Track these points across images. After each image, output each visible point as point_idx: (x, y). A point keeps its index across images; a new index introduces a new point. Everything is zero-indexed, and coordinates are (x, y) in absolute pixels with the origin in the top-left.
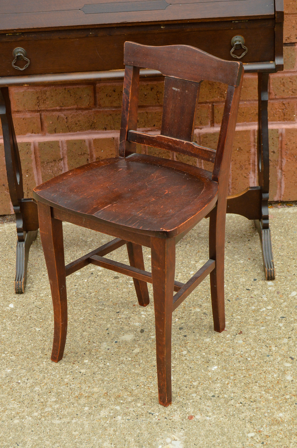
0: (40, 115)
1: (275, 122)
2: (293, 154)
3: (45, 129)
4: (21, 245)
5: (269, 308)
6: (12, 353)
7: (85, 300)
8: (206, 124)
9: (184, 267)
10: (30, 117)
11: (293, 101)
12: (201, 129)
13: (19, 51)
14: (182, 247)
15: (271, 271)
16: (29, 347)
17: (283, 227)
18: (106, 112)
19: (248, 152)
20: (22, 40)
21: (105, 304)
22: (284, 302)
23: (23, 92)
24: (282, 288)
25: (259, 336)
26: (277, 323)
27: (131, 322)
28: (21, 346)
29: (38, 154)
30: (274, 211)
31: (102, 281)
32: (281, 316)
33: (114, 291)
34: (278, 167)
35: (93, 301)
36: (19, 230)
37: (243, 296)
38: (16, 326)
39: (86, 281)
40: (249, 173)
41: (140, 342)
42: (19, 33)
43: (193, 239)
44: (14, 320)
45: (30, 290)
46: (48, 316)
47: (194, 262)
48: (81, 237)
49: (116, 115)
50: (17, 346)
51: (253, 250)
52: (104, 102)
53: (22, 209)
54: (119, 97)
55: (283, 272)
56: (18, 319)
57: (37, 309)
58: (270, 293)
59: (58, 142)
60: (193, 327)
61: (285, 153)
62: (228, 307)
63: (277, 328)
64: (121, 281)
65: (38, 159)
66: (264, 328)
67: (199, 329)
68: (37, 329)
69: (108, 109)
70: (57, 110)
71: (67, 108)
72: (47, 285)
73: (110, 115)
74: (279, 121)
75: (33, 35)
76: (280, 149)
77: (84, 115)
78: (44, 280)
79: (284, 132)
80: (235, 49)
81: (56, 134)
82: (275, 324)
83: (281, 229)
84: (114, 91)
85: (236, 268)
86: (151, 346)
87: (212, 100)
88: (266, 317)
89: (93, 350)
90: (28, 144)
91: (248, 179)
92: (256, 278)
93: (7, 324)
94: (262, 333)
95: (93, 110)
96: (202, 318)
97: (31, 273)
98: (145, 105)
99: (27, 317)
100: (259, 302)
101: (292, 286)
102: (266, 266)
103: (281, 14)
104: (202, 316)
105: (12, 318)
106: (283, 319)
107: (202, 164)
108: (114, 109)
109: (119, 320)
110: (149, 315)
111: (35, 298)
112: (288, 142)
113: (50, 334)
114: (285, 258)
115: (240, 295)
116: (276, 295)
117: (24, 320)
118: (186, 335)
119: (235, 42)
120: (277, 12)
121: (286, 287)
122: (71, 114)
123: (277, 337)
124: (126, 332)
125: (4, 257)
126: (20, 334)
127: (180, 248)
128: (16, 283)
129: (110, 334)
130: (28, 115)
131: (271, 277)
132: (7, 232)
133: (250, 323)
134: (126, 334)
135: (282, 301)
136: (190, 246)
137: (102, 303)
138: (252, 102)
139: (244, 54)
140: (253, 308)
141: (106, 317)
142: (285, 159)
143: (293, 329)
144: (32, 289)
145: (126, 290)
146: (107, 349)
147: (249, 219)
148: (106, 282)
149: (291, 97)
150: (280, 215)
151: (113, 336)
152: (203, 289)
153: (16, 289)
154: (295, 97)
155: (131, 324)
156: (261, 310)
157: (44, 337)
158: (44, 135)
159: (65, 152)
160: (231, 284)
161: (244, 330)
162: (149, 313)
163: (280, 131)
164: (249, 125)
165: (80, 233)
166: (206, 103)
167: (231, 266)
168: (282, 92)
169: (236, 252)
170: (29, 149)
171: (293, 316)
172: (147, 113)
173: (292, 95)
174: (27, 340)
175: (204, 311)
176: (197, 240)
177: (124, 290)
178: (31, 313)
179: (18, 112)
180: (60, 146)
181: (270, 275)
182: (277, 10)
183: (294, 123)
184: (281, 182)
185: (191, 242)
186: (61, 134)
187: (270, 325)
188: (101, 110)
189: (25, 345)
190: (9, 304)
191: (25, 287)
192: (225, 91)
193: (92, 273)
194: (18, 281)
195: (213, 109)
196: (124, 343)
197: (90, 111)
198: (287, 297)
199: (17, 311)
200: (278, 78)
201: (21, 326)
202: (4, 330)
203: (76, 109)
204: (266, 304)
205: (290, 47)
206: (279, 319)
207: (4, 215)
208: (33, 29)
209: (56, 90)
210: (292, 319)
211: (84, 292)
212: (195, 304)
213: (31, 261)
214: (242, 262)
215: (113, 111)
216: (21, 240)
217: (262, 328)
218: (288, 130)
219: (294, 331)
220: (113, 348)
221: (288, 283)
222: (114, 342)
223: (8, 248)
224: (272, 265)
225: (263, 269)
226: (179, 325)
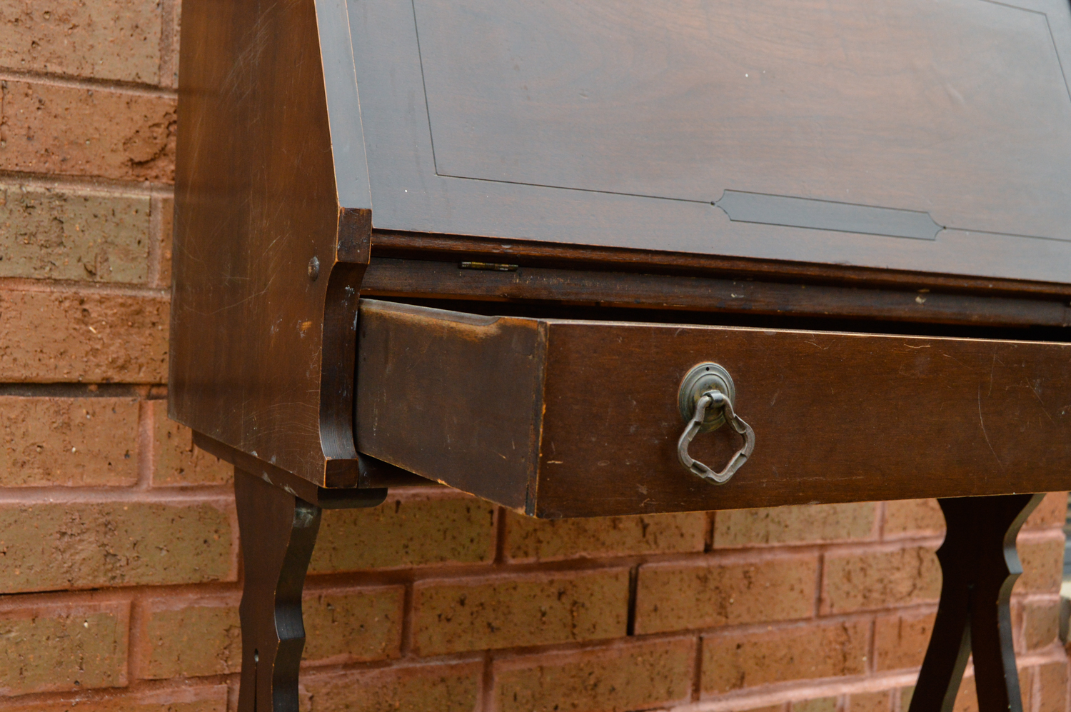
1: (828, 679)
8: (681, 696)
10: (194, 699)
11: (862, 620)
18: (432, 671)
23: (184, 611)
49: (459, 679)
52: (430, 638)
54: (472, 623)
69: (438, 663)
71: (317, 663)
73: (443, 680)
74: (835, 674)
77: (366, 684)
79: (847, 703)
84: (462, 603)
87: (698, 623)
95: (395, 667)
98: (539, 644)
108: (454, 662)
122: (326, 683)
130: (188, 694)
149: (860, 609)
154: (867, 609)
163: (840, 703)
168: (844, 597)
172: (541, 668)
173: (862, 604)
183: (862, 680)
188: (418, 665)
192: (730, 597)
197: (386, 669)
200: (841, 558)
203: (346, 666)
215: (452, 667)
218: (854, 700)
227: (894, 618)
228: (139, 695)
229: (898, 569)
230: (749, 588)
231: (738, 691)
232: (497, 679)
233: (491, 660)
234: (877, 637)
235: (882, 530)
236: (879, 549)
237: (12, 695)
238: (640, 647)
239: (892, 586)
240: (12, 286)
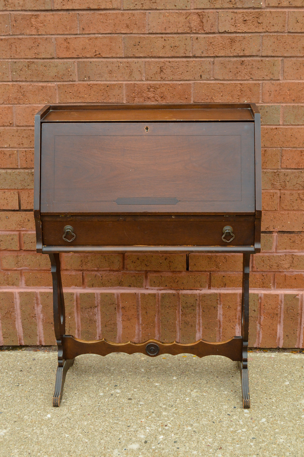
0: (83, 273)
1: (257, 288)
2: (269, 313)
3: (85, 284)
4: (60, 370)
5: (244, 430)
6: (45, 453)
7: (105, 415)
8: (205, 287)
9: (182, 394)
11: (270, 273)
12: (201, 290)
13: (68, 228)
14: (182, 378)
15: (247, 401)
16: (59, 449)
17: (259, 367)
18: (131, 274)
19: (235, 310)
20: (71, 221)
21: (120, 419)
22: (255, 426)
23: (71, 256)
24: (255, 415)
25: (234, 452)
26: (249, 442)
27: (138, 434)
28: (53, 447)
29: (79, 302)
30: (253, 355)
31: (119, 401)
32: (253, 437)
33: (127, 409)
34: (258, 322)
35: (110, 416)
36: (59, 359)
37: (225, 420)
38: (51, 432)
39: (107, 400)
40: (236, 325)
41: (143, 450)
42: (69, 215)
43: (191, 373)
44: (50, 427)
45: (64, 405)
46: (75, 426)
47: (190, 391)
48: (106, 366)
49: (138, 276)
50: (50, 447)
51: (235, 384)
52: (130, 266)
53: (63, 343)
54: (141, 264)
55: (257, 403)
56: (53, 426)
57: (68, 419)
58: (245, 418)
59: (94, 294)
60: (184, 441)
61: (263, 312)
62: (212, 428)
63: (249, 446)
64: (133, 402)
65: (79, 305)
66: (239, 446)
67: (189, 443)
68: (67, 435)
69: (133, 272)
70: (95, 271)
71: (102, 269)
72: (77, 401)
73: (134, 276)
74: (259, 288)
75: (79, 218)
76: (259, 309)
77: (115, 275)
78: (76, 398)
79: (263, 296)
80: (226, 236)
81: (93, 288)
82: (248, 443)
83: (257, 369)
84: (138, 259)
85: (221, 397)
86: (151, 454)
87: (210, 269)
88: (241, 437)
89: (107, 455)
90: (72, 294)
91: (235, 329)
92: (236, 406)
93: (44, 430)
94: (237, 450)
95: (122, 272)
96: (192, 435)
97: (66, 392)
98: (160, 270)
99: (60, 425)
100: (236, 425)
101: (263, 414)
102: (244, 397)
103: (260, 212)
104: (192, 433)
105: (48, 425)
106: (254, 439)
107: (201, 317)
108: (137, 272)
109: (129, 432)
110: (152, 430)
111: (67, 411)
112: (265, 304)
113: (76, 439)
114: (259, 392)
115: (223, 418)
116: (250, 420)
117: (57, 428)
118: (179, 447)
119: (226, 230)
120: (257, 210)
121: (258, 414)
122: (105, 274)
123: (248, 453)
124: (134, 442)
125: (48, 378)
126: (53, 438)
127: (180, 379)
128: (54, 398)
129: (121, 443)
130: (74, 273)
131: (247, 407)
132: (52, 358)
133: (229, 441)
134: (133, 444)
135: (254, 425)
136: (188, 378)
137: (117, 418)
138: (240, 273)
139: (232, 239)
140: (232, 429)
141: (119, 429)
142: (263, 316)
143: (261, 448)
144: (66, 404)
145: (136, 409)
146: (118, 455)
147: (233, 360)
148: (122, 402)
149: (269, 270)
150: (257, 358)
151: (123, 445)
152: (194, 412)
153: (53, 403)
154: (272, 271)
155: (138, 436)
156: (238, 432)
157: (71, 442)
158: (85, 288)
159: (99, 302)
160: (216, 410)
161: (223, 446)
162: (152, 428)
163: (260, 295)
164: (237, 289)
165: (106, 363)
166: (205, 271)
167: (217, 396)
168: (262, 266)
169: (222, 385)
170: (73, 298)
171: (261, 438)
172: (161, 276)
173: (269, 269)
174: (58, 443)
175: (194, 429)
176: (193, 374)
177: (135, 409)
178: (63, 422)
179: (66, 270)
180: (96, 297)
181: (246, 405)
182: (256, 209)
183: (271, 290)
184: (259, 333)
185: (188, 375)
186: (97, 288)
187: (244, 444)
188: (127, 272)
189: (56, 447)
190: (47, 414)
191: (60, 402)
192: (220, 264)
193: (112, 395)
194: (55, 397)
195: (210, 276)
196: (131, 451)
197: (119, 272)
198: (258, 422)
199: (53, 420)
200: (259, 256)
201: (55, 432)
202: (41, 435)
203: (109, 271)
204: (242, 427)
205: (269, 234)
206: (251, 440)
207: (51, 346)
208: (80, 213)
209: (95, 256)
210: (261, 440)
211: (105, 408)
212: (188, 423)
213: (67, 382)
214: (226, 393)
215: (137, 273)
216: (60, 365)
217: (237, 446)
218: (265, 295)
219: (261, 450)
220: (122, 454)
221: (260, 411)
222: (124, 449)
223: (51, 371)
224: (248, 397)
225: (241, 399)
226: (175, 439)
227: (282, 274)
228: (63, 272)
229: (284, 260)
230: (226, 261)
231: (224, 288)
232: (149, 277)
233: (147, 273)
234: (276, 279)
235: (276, 249)
236: (275, 254)
237: (38, 269)
238: (191, 274)
239: (281, 265)
240: (31, 190)
